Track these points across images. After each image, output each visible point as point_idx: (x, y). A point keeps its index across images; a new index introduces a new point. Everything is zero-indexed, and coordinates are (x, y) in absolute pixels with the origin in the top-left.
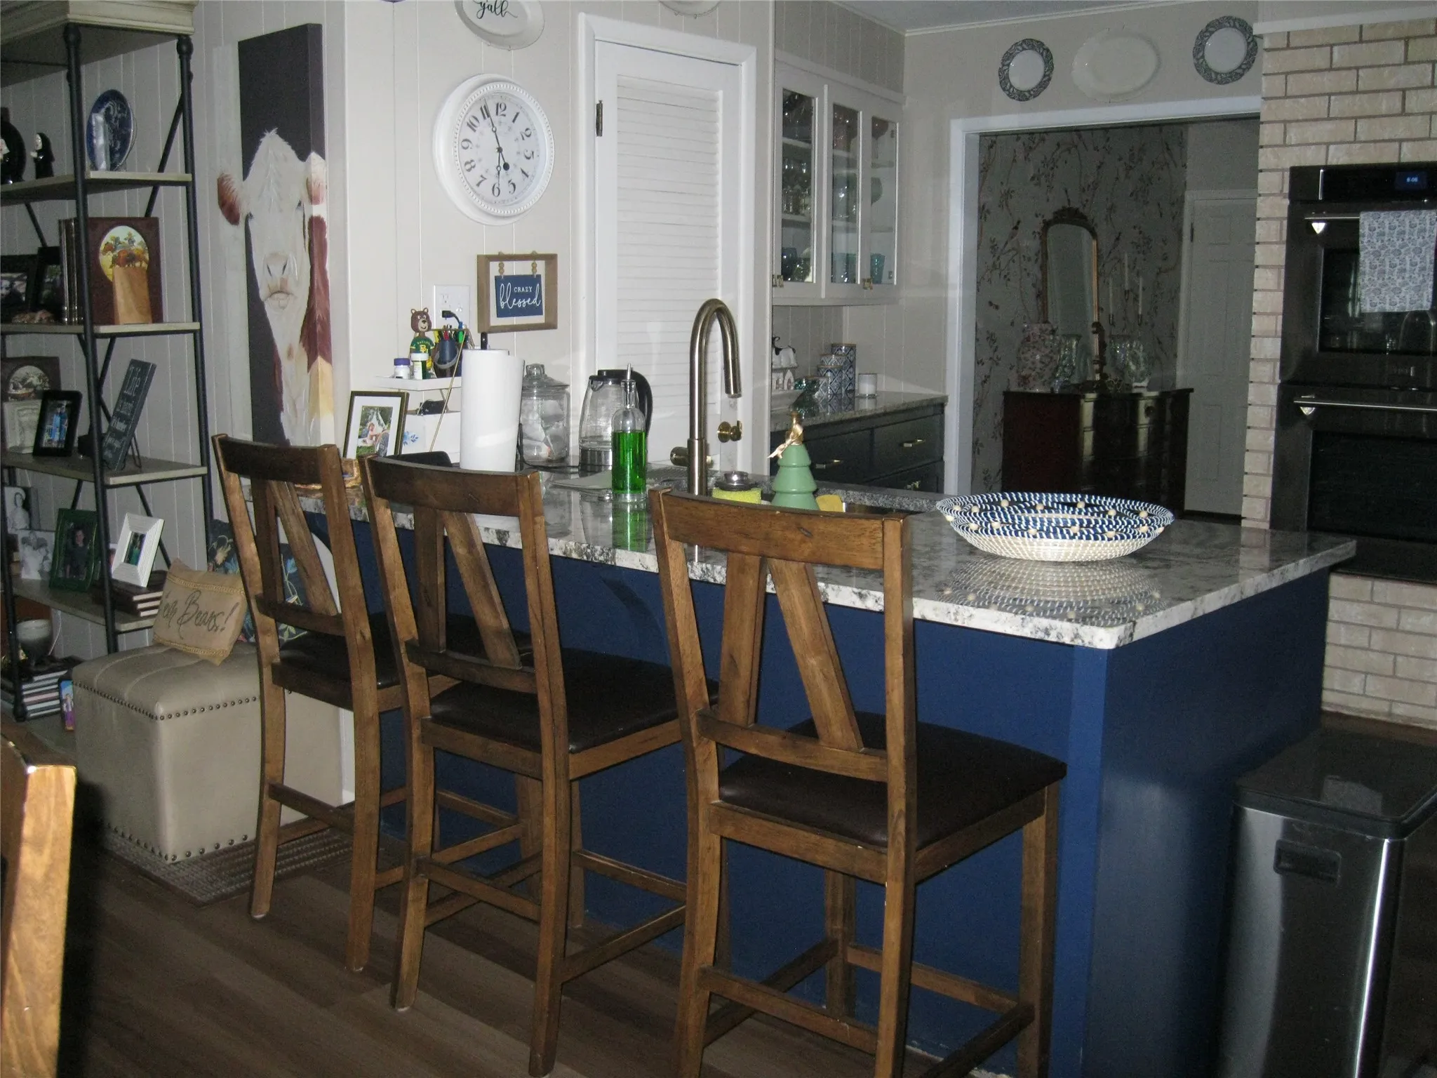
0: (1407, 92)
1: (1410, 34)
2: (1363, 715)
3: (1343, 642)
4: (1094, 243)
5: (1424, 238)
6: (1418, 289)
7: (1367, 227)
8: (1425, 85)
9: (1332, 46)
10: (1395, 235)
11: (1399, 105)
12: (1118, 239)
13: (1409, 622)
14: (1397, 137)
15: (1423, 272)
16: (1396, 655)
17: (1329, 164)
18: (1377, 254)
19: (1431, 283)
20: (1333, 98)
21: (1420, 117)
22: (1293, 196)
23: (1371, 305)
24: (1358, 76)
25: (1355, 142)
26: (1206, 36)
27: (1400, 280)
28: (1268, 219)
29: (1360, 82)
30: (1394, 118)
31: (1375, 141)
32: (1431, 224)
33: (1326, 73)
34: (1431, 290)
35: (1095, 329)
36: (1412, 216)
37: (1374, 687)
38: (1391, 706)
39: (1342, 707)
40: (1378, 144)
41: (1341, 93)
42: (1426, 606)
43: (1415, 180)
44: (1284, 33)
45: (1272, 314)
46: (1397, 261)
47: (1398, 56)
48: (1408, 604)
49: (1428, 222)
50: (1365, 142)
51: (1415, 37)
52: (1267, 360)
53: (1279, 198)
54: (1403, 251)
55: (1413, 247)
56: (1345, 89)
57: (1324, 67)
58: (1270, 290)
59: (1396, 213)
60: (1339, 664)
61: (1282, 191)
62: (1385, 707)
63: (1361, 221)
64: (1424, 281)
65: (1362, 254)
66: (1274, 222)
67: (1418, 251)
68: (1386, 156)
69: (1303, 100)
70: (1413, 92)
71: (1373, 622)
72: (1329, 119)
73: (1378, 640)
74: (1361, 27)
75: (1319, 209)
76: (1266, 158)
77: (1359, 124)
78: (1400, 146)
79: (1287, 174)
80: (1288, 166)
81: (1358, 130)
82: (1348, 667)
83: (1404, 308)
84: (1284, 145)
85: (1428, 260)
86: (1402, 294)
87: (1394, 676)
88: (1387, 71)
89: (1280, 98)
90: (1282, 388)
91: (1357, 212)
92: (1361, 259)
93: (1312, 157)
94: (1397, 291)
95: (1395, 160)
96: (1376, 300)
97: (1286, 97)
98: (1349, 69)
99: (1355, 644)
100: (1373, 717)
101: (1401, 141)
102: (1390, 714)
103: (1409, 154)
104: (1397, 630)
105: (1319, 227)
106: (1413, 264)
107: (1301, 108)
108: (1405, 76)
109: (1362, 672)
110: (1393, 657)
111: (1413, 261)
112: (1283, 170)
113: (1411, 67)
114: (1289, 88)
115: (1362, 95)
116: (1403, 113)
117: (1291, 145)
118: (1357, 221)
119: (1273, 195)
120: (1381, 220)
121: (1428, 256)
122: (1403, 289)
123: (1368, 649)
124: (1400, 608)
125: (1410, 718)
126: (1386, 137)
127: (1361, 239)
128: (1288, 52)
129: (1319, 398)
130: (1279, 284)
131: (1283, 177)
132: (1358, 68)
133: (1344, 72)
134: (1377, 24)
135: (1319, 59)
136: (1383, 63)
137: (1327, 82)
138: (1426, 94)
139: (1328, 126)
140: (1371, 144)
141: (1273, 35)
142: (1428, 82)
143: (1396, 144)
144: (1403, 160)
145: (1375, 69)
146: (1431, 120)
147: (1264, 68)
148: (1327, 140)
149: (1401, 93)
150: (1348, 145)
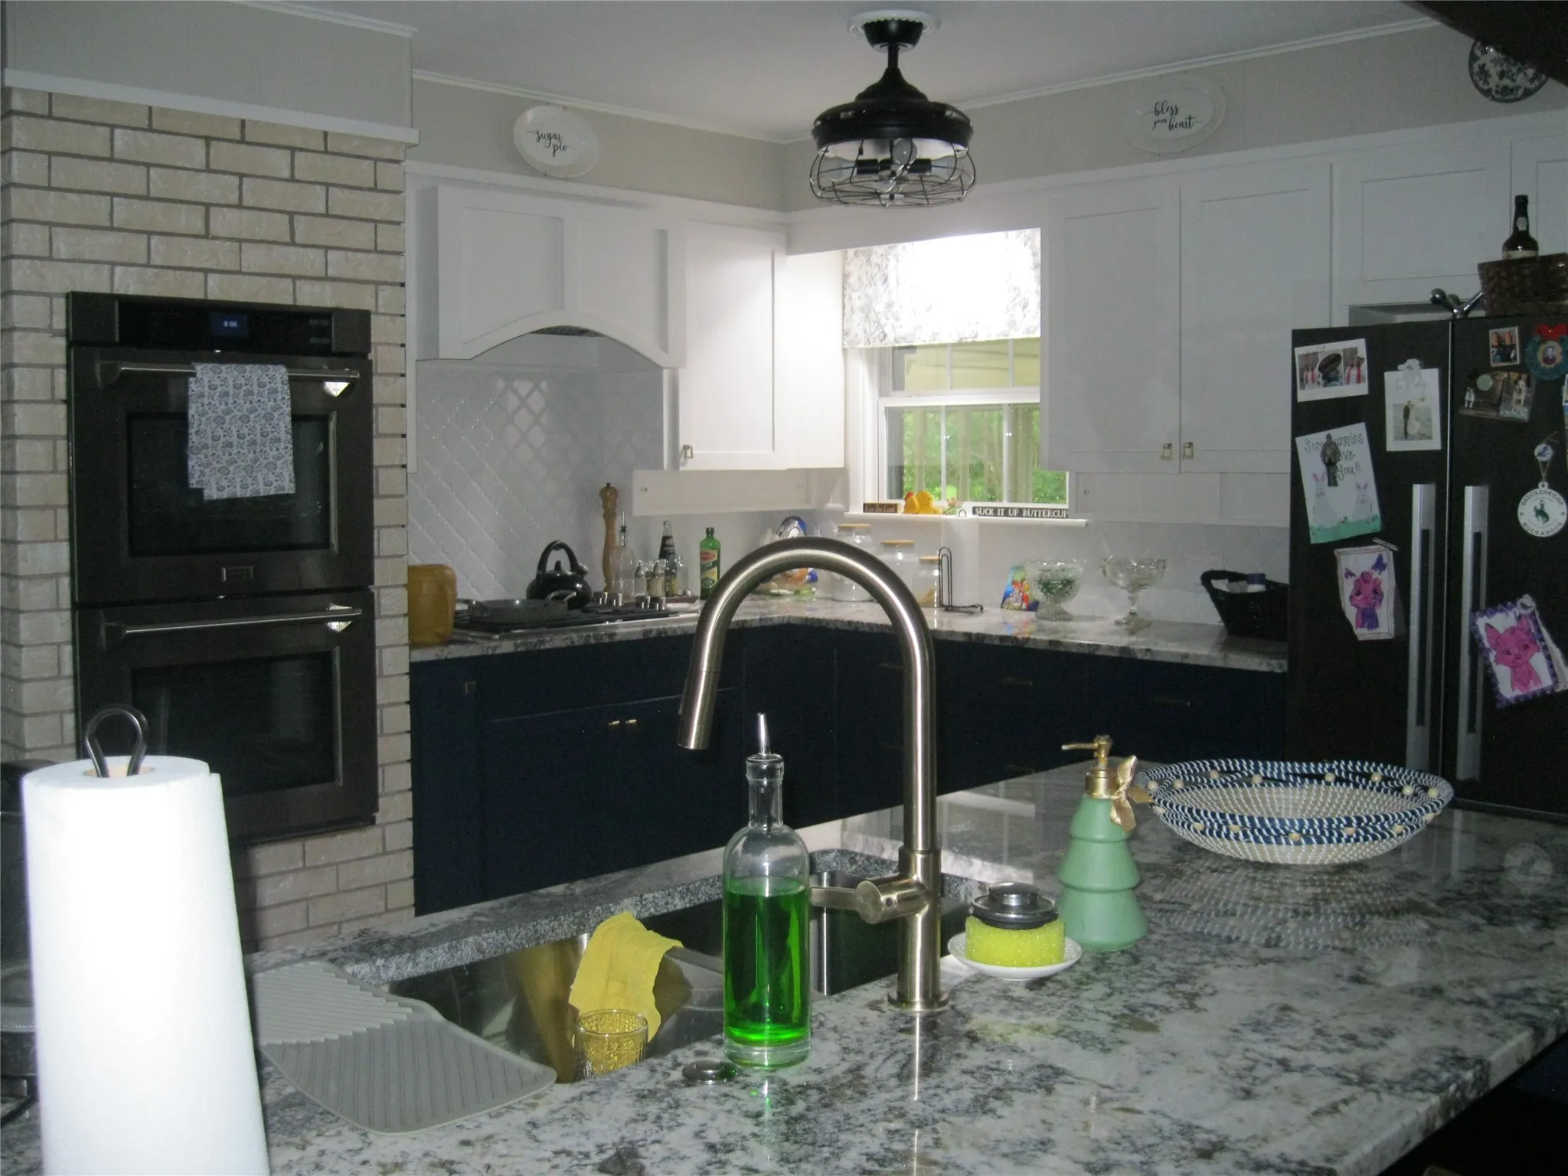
0: (212, 209)
1: (211, 134)
5: (274, 401)
6: (272, 467)
8: (232, 203)
9: (112, 127)
10: (240, 395)
11: (201, 223)
14: (202, 266)
17: (116, 292)
20: (116, 200)
21: (228, 243)
24: (148, 175)
25: (148, 265)
27: (251, 456)
28: (29, 365)
29: (151, 185)
30: (196, 240)
31: (175, 268)
32: (281, 383)
33: (105, 164)
40: (178, 273)
41: (126, 196)
43: (234, 324)
44: (43, 93)
45: (50, 507)
46: (246, 431)
47: (199, 161)
50: (162, 267)
51: (219, 139)
52: (47, 576)
53: (47, 335)
55: (264, 412)
56: (131, 192)
57: (102, 155)
58: (42, 472)
59: (240, 367)
61: (51, 326)
64: (278, 457)
65: (203, 419)
66: (44, 371)
68: (189, 289)
69: (73, 197)
70: (218, 210)
72: (112, 229)
74: (150, 109)
76: (22, 275)
77: (152, 241)
78: (206, 278)
79: (61, 302)
81: (152, 250)
83: (258, 491)
84: (50, 258)
85: (283, 429)
88: (183, 176)
89: (41, 188)
92: (203, 427)
93: (94, 282)
95: (201, 296)
96: (224, 483)
97: (49, 188)
98: (137, 163)
101: (206, 271)
103: (218, 290)
106: (265, 435)
107: (72, 208)
108: (205, 187)
112: (49, 296)
113: (214, 176)
114: (53, 176)
115: (154, 203)
116: (208, 236)
117: (60, 260)
119: (37, 330)
121: (282, 426)
122: (255, 467)
126: (188, 264)
128: (51, 123)
130: (56, 463)
131: (56, 306)
132: (148, 165)
133: (131, 168)
134: (168, 110)
135: (95, 141)
136: (180, 164)
137: (107, 176)
138: (233, 215)
139: (111, 238)
140: (171, 272)
141: (26, 93)
142: (233, 199)
143: (201, 275)
144: (210, 297)
145: (172, 171)
146: (240, 249)
147: (14, 138)
148: (111, 258)
149: (202, 209)
150: (141, 269)
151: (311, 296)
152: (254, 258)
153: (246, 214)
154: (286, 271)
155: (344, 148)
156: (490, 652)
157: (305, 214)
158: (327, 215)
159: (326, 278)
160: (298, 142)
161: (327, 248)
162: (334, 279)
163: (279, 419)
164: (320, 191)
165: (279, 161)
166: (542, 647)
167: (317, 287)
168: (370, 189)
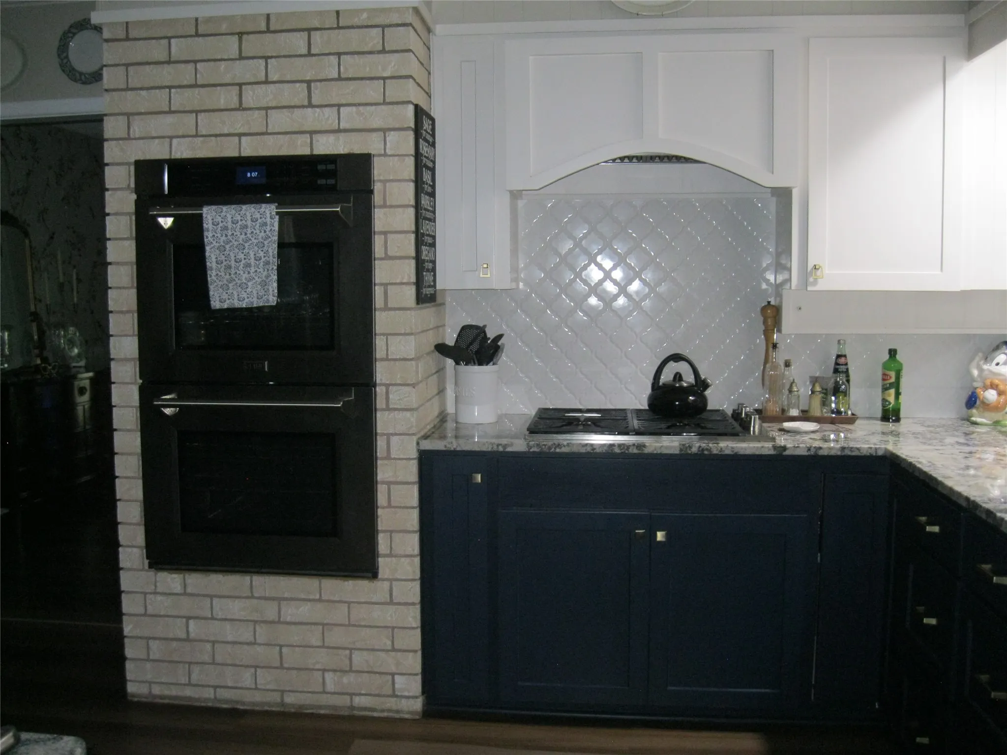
0: (244, 87)
1: (243, 30)
2: (257, 708)
3: (230, 638)
4: (27, 241)
5: (265, 232)
6: (264, 284)
7: (210, 222)
8: (260, 80)
9: (169, 38)
10: (238, 229)
11: (236, 99)
12: (52, 238)
13: (290, 612)
14: (236, 132)
15: (267, 267)
16: (281, 646)
17: (173, 157)
18: (222, 249)
19: (276, 277)
20: (173, 90)
21: (257, 112)
22: (138, 190)
23: (221, 301)
24: (196, 69)
25: (196, 136)
26: (69, 37)
27: (246, 275)
28: (116, 214)
29: (198, 76)
30: (233, 113)
31: (216, 136)
32: (271, 218)
33: (166, 66)
34: (275, 285)
35: (32, 318)
36: (253, 210)
37: (265, 679)
38: (282, 696)
39: (237, 702)
40: (218, 138)
41: (180, 87)
42: (303, 596)
43: (254, 174)
44: (122, 23)
45: (128, 312)
46: (242, 256)
47: (234, 52)
48: (286, 595)
49: (268, 215)
50: (206, 136)
51: (248, 33)
52: (126, 360)
53: (125, 192)
54: (246, 245)
55: (256, 241)
56: (184, 83)
57: (163, 60)
58: (124, 288)
60: (229, 662)
61: (129, 185)
62: (275, 698)
63: (204, 215)
64: (268, 276)
65: (208, 248)
66: (124, 217)
67: (261, 245)
68: (228, 150)
69: (144, 93)
70: (249, 87)
71: (255, 616)
72: (171, 112)
73: (262, 633)
74: (197, 19)
75: (165, 203)
76: (111, 152)
77: (199, 117)
78: (240, 141)
79: (132, 168)
80: (133, 160)
81: (199, 124)
82: (238, 663)
83: (252, 303)
84: (128, 138)
85: (271, 254)
86: (249, 290)
87: (281, 667)
88: (223, 65)
89: (122, 90)
90: (142, 389)
91: (201, 206)
92: (207, 254)
93: (157, 151)
94: (243, 286)
95: (236, 154)
96: (225, 296)
97: (128, 89)
98: (188, 62)
99: (242, 639)
100: (266, 708)
101: (240, 135)
102: (283, 704)
103: (250, 148)
104: (279, 622)
105: (166, 222)
106: (258, 259)
107: (143, 100)
108: (240, 71)
109: (251, 666)
110: (278, 648)
111: (257, 255)
112: (128, 164)
113: (246, 62)
114: (130, 80)
115: (201, 89)
116: (241, 108)
117: (135, 139)
118: (201, 215)
119: (121, 189)
120: (223, 214)
122: (250, 284)
123: (254, 643)
124: (279, 600)
125: (301, 707)
126: (226, 131)
127: (206, 234)
128: (128, 43)
129: (180, 398)
130: (133, 282)
131: (130, 171)
132: (195, 62)
133: (183, 66)
134: (211, 18)
135: (157, 51)
136: (219, 57)
137: (166, 74)
138: (261, 90)
139: (170, 119)
140: (213, 138)
141: (112, 25)
142: (262, 77)
143: (237, 138)
144: (243, 154)
145: (212, 63)
146: (267, 115)
147: (104, 58)
148: (170, 134)
149: (237, 88)
150: (190, 139)
151: (326, 146)
152: (279, 120)
153: (272, 87)
154: (306, 128)
155: (356, 21)
156: (501, 449)
157: (320, 81)
158: (340, 79)
159: (339, 131)
160: (316, 24)
161: (339, 106)
162: (346, 131)
163: (268, 247)
164: (334, 59)
165: (299, 42)
166: (558, 450)
167: (331, 138)
168: (379, 52)
